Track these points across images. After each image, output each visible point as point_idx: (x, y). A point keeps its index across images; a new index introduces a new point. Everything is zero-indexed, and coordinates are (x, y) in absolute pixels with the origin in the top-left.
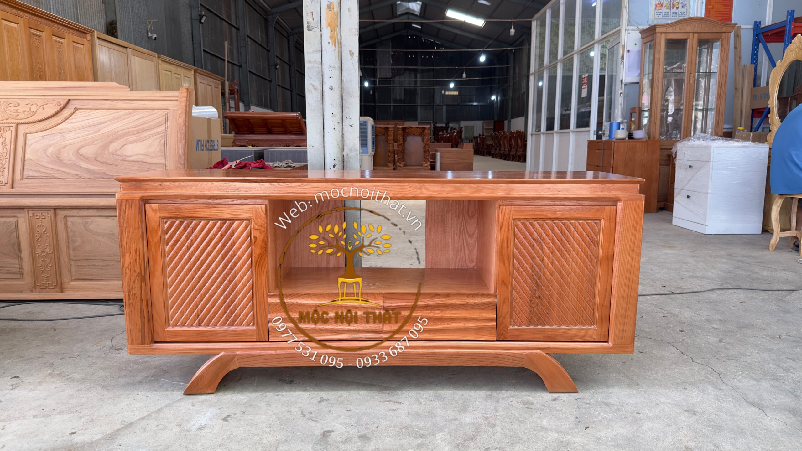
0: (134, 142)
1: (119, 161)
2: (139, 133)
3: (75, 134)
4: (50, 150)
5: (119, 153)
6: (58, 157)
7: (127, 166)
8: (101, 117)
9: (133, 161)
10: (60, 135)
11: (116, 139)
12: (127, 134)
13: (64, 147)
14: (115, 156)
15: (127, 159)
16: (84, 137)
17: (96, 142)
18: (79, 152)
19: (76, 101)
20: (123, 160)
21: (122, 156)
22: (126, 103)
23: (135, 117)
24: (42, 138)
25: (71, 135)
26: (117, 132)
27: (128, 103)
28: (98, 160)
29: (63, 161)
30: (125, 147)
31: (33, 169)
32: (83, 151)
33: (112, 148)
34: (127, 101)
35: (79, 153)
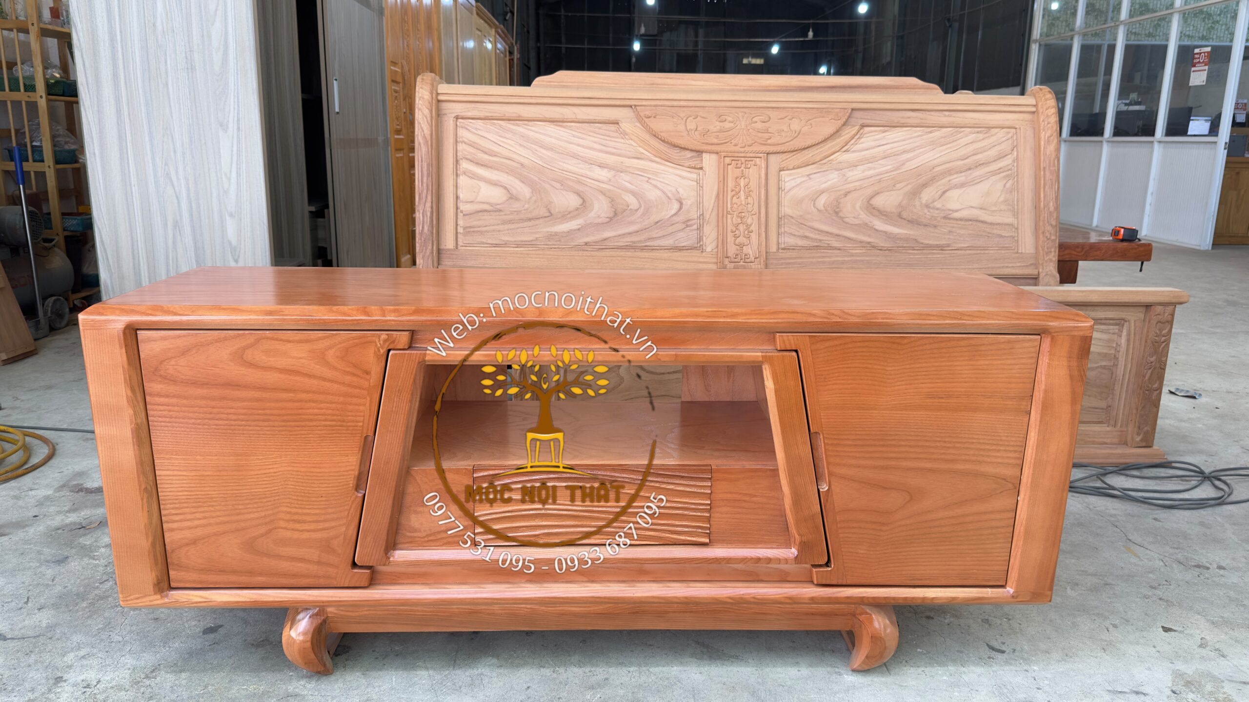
0: (962, 185)
1: (939, 219)
2: (970, 169)
3: (863, 172)
4: (822, 201)
5: (938, 205)
6: (837, 213)
7: (953, 227)
8: (904, 140)
9: (961, 220)
10: (837, 172)
11: (932, 180)
12: (949, 172)
13: (846, 194)
14: (931, 211)
15: (949, 216)
16: (878, 178)
17: (898, 186)
18: (871, 202)
19: (861, 113)
20: (945, 218)
21: (944, 210)
22: (945, 116)
23: (963, 140)
24: (807, 178)
25: (855, 174)
26: (933, 168)
27: (948, 116)
28: (904, 217)
29: (845, 220)
30: (948, 194)
31: (796, 233)
32: (879, 201)
33: (927, 195)
34: (947, 113)
35: (871, 205)
